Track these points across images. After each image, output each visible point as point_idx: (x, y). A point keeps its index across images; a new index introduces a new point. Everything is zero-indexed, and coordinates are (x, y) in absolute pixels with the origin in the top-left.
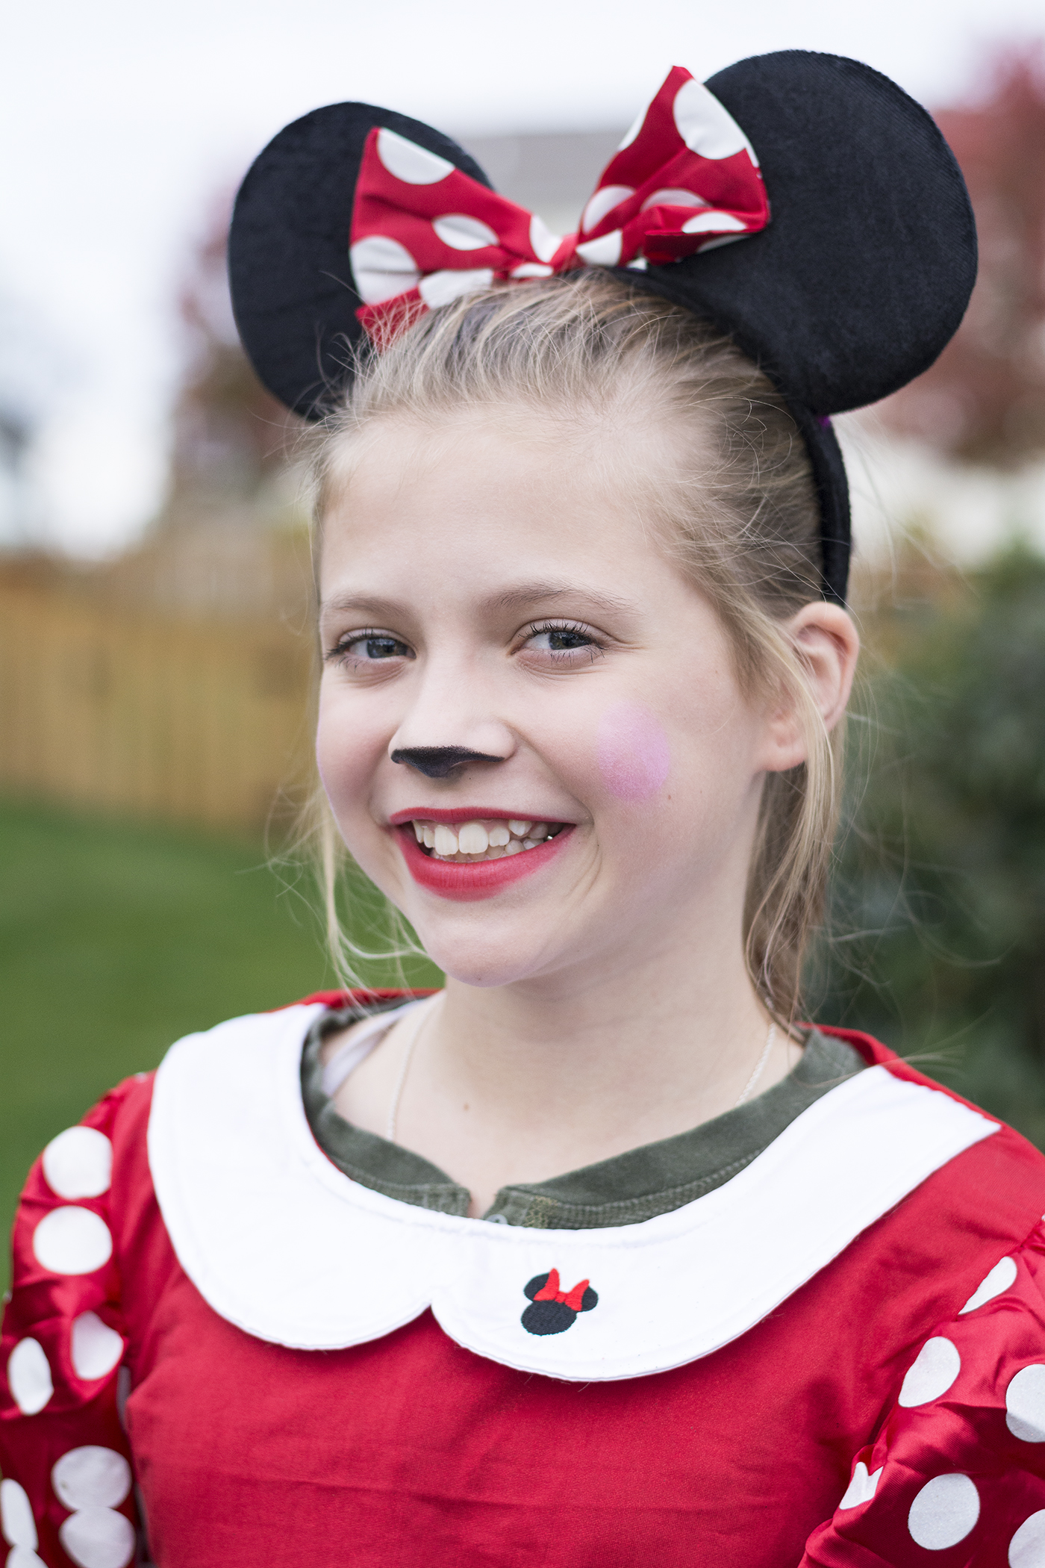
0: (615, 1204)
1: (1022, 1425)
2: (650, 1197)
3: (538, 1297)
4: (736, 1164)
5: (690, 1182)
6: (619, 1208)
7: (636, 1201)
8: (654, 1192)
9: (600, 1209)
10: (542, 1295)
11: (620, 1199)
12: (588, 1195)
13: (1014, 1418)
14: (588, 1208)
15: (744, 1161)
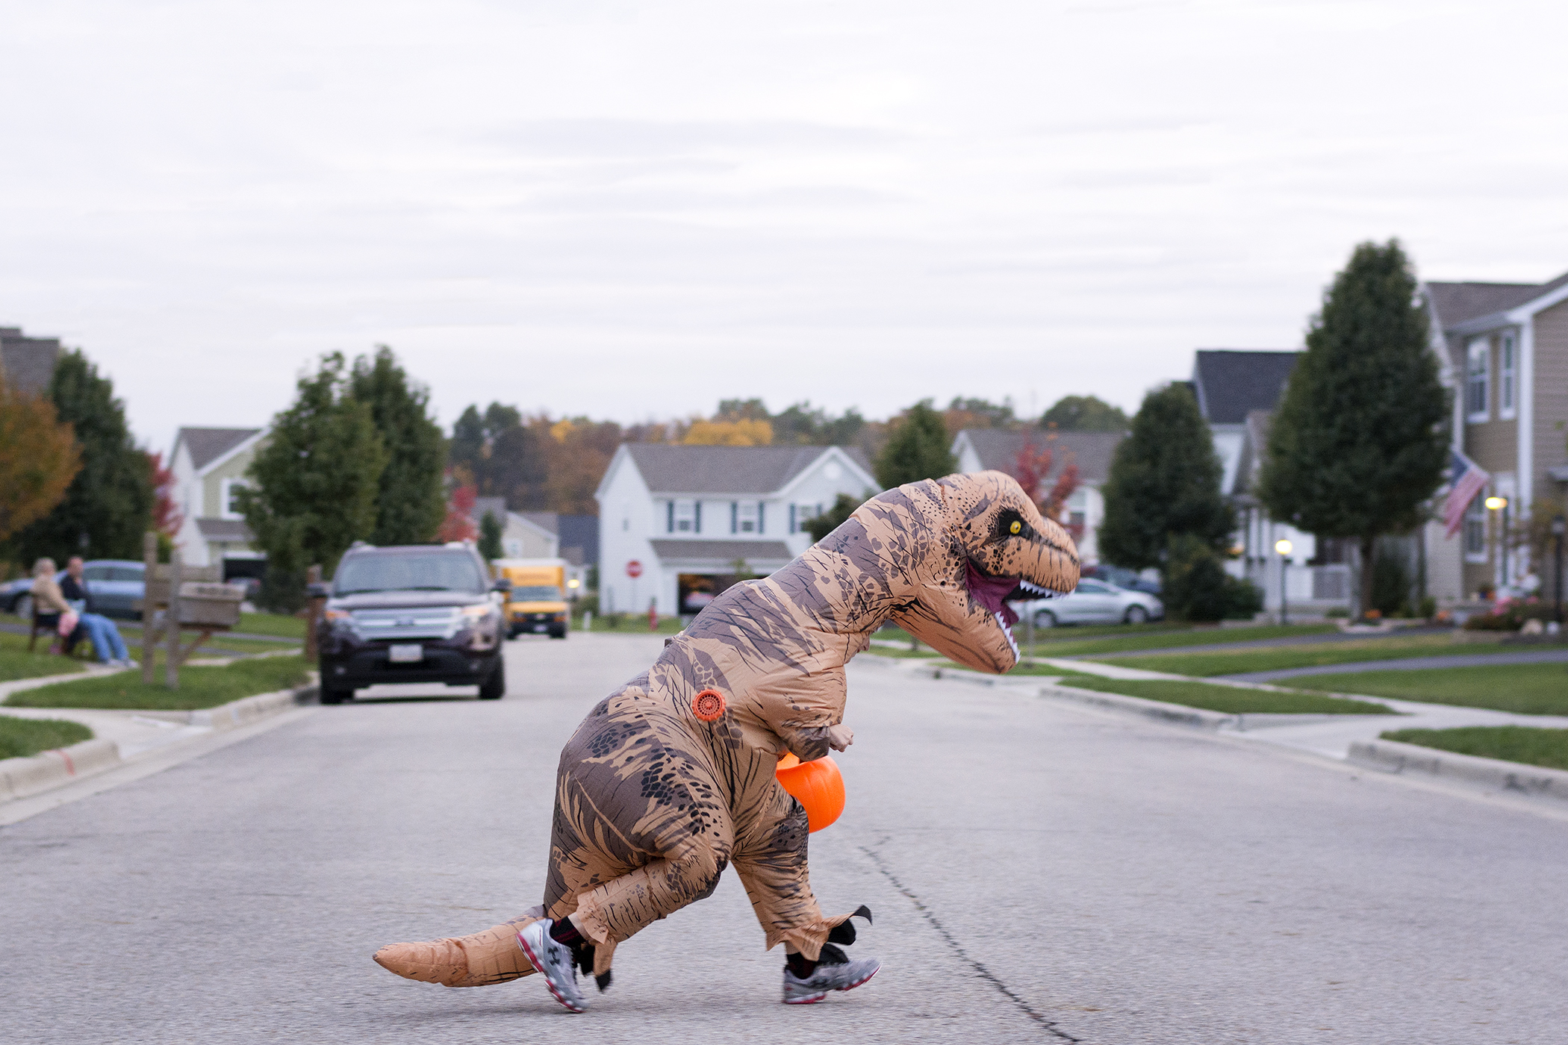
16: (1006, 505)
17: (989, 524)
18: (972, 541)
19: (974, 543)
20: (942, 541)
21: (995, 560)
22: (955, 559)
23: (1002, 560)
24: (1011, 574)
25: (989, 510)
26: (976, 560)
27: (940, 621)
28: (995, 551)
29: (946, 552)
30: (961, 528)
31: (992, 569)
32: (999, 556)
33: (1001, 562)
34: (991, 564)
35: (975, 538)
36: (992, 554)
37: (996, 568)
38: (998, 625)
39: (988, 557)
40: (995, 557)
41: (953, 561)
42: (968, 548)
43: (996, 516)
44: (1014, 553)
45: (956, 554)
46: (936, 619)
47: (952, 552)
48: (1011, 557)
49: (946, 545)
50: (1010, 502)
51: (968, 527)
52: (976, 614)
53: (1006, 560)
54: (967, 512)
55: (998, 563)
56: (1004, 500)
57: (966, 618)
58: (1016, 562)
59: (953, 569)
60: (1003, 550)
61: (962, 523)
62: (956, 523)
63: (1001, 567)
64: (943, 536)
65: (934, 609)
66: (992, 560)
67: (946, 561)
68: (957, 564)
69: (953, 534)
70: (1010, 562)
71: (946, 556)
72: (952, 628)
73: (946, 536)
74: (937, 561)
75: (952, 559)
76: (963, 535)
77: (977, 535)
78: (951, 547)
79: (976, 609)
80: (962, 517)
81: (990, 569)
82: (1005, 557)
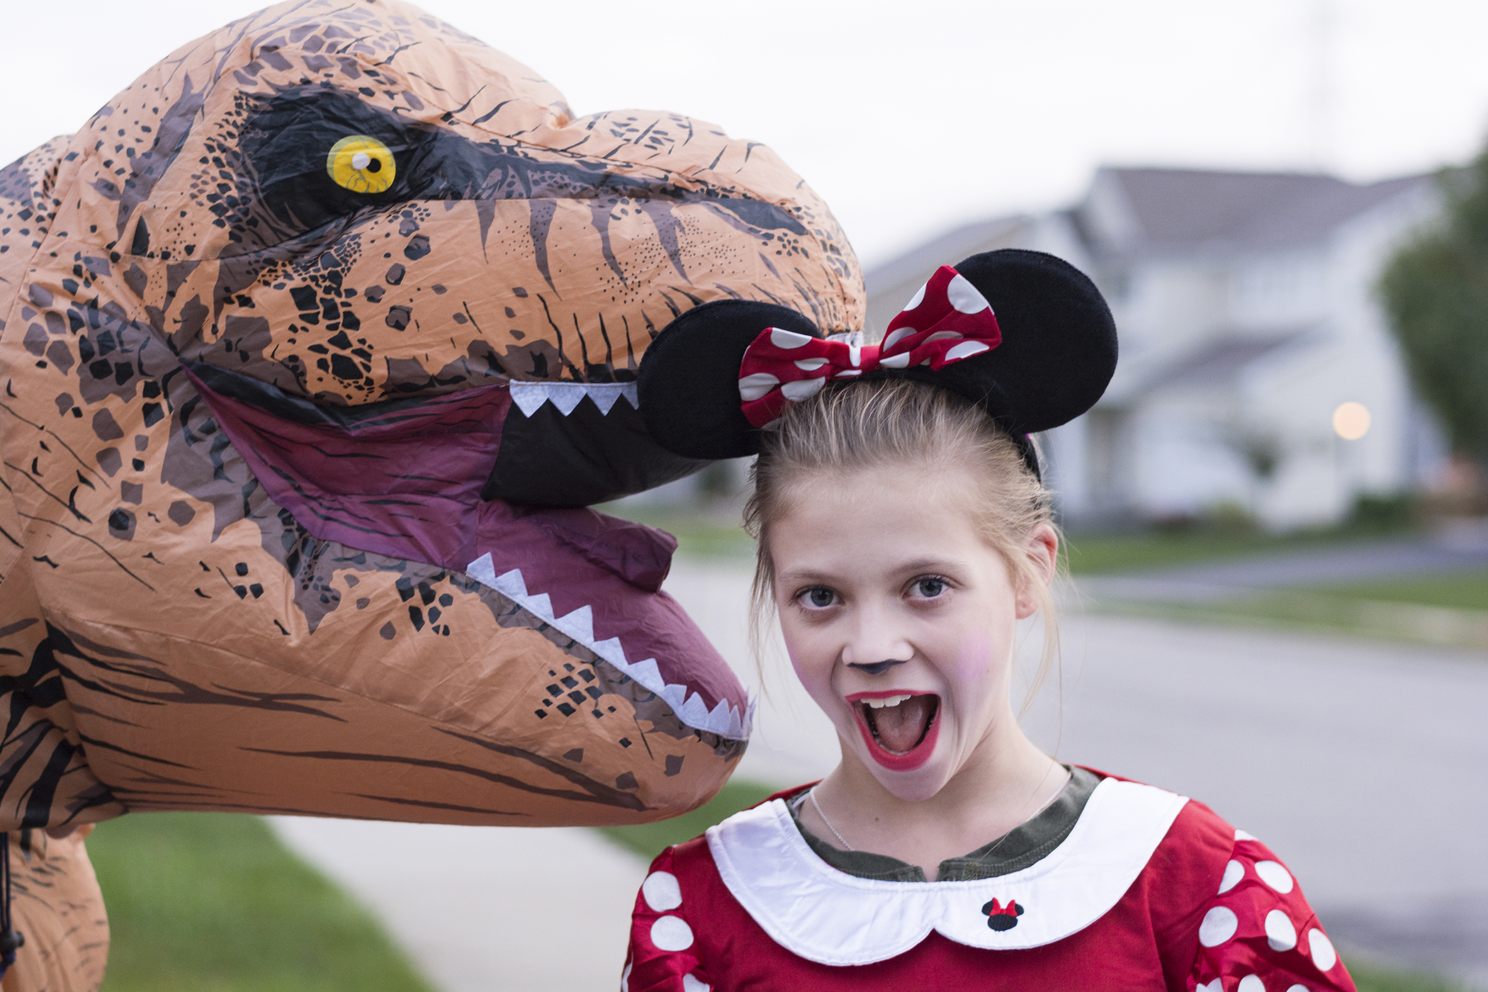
0: (1010, 861)
1: (1275, 943)
2: (1028, 854)
3: (992, 914)
4: (1067, 829)
5: (1047, 841)
6: (1013, 862)
7: (1020, 857)
8: (1029, 851)
9: (1003, 864)
10: (993, 912)
11: (1011, 858)
12: (994, 859)
13: (1272, 940)
14: (996, 865)
15: (1070, 826)
16: (268, 81)
17: (212, 188)
18: (171, 294)
19: (184, 294)
20: (33, 343)
21: (320, 333)
22: (127, 395)
23: (353, 322)
24: (433, 369)
25: (202, 130)
26: (232, 363)
27: (192, 694)
28: (303, 298)
29: (71, 381)
30: (115, 258)
31: (329, 376)
32: (331, 311)
33: (352, 335)
34: (310, 361)
35: (177, 275)
36: (293, 314)
37: (344, 369)
38: (507, 612)
39: (278, 332)
40: (313, 320)
41: (119, 407)
42: (170, 327)
43: (232, 143)
44: (397, 277)
45: (124, 373)
46: (172, 688)
47: (100, 370)
48: (393, 296)
49: (60, 356)
50: (284, 65)
51: (140, 243)
52: (347, 607)
53: (372, 320)
54: (121, 182)
55: (341, 341)
56: (253, 68)
57: (293, 641)
58: (425, 307)
59: (142, 443)
60: (336, 278)
61: (113, 236)
62: (92, 248)
63: (367, 356)
64: (39, 319)
65: (131, 648)
66: (304, 341)
67: (87, 419)
68: (150, 413)
69: (85, 292)
70: (399, 318)
71: (79, 401)
72: (268, 702)
73: (53, 316)
74: (44, 437)
75: (114, 404)
76: (135, 282)
77: (179, 257)
78: (86, 354)
79: (338, 581)
80: (107, 214)
81: (319, 382)
82: (360, 307)
